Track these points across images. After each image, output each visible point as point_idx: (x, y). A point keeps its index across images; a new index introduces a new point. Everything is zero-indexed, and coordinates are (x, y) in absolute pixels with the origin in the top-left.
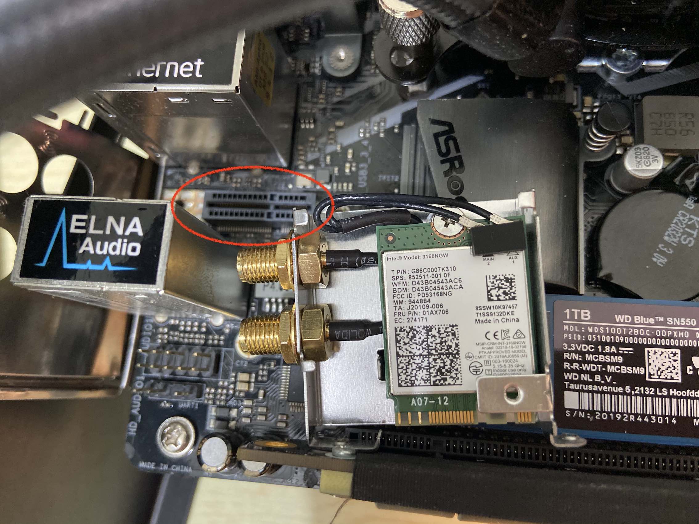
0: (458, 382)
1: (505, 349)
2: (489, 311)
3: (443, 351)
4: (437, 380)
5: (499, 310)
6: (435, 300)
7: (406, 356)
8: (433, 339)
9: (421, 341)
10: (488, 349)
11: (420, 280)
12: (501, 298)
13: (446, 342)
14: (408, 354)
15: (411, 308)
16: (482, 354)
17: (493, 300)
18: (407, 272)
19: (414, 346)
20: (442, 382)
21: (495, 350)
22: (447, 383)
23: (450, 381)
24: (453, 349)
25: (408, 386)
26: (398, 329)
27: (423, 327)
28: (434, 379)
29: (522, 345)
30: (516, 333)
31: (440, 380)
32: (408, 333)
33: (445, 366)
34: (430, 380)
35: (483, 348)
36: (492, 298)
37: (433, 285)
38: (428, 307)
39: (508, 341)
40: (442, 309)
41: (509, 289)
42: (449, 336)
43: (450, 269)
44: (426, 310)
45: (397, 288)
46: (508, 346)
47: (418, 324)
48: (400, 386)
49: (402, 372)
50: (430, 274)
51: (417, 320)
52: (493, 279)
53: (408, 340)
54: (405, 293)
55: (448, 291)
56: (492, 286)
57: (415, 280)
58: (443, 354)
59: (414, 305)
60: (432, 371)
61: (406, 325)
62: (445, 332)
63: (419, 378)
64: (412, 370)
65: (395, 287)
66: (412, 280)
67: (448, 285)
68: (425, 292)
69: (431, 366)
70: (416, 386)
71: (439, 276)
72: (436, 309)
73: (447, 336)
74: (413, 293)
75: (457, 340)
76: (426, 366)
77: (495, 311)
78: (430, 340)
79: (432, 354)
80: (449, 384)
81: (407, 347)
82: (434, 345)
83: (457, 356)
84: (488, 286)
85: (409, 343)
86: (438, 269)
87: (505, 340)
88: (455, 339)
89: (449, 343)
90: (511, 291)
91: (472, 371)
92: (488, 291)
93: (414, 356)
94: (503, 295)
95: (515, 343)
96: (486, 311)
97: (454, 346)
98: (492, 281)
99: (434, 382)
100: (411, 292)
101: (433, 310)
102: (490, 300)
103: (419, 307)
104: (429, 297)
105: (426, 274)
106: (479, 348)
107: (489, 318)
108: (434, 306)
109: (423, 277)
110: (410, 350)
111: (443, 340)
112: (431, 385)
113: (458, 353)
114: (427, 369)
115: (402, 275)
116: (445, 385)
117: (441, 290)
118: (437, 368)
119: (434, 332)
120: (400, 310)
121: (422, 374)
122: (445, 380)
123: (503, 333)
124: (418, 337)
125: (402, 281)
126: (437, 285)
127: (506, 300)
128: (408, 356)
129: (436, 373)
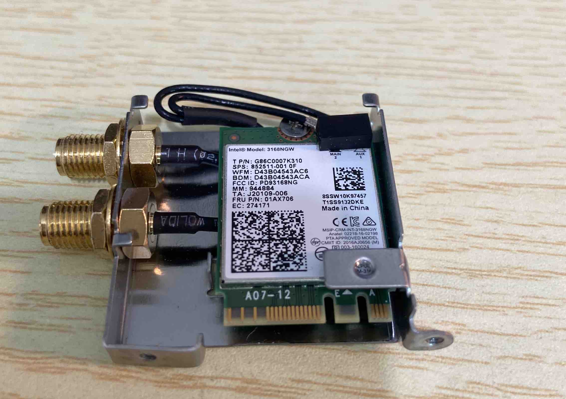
0: (302, 268)
1: (355, 236)
2: (337, 199)
3: (286, 236)
4: (277, 266)
5: (347, 199)
6: (278, 187)
7: (242, 241)
8: (276, 224)
9: (261, 226)
10: (336, 234)
11: (263, 169)
12: (350, 188)
13: (289, 227)
14: (246, 239)
15: (252, 194)
16: (329, 240)
17: (340, 189)
18: (250, 162)
19: (253, 231)
20: (284, 267)
21: (344, 236)
22: (289, 268)
23: (292, 266)
24: (297, 234)
25: (243, 272)
26: (236, 214)
27: (264, 213)
28: (275, 265)
29: (372, 231)
30: (366, 220)
31: (281, 266)
32: (247, 218)
33: (287, 251)
34: (270, 265)
35: (330, 234)
36: (339, 187)
37: (278, 175)
38: (271, 194)
39: (358, 228)
40: (286, 196)
41: (357, 180)
42: (293, 221)
43: (296, 161)
44: (269, 196)
45: (238, 176)
46: (358, 232)
47: (259, 209)
48: (233, 271)
49: (237, 257)
50: (275, 165)
51: (259, 206)
52: (340, 171)
53: (247, 224)
54: (247, 181)
55: (293, 180)
56: (339, 177)
57: (258, 169)
58: (286, 239)
59: (256, 192)
60: (272, 256)
61: (245, 210)
62: (289, 217)
63: (257, 264)
64: (249, 255)
65: (236, 174)
66: (255, 169)
67: (294, 175)
68: (269, 180)
69: (271, 251)
70: (253, 271)
71: (284, 167)
72: (279, 196)
73: (290, 221)
74: (255, 181)
75: (302, 225)
76: (265, 251)
77: (343, 199)
78: (272, 225)
79: (274, 239)
80: (292, 270)
81: (245, 231)
82: (276, 230)
83: (301, 241)
84: (335, 177)
85: (247, 228)
86: (283, 161)
88: (300, 225)
89: (293, 228)
90: (359, 182)
91: (318, 256)
92: (336, 182)
93: (253, 240)
94: (351, 186)
95: (365, 230)
96: (333, 199)
97: (298, 231)
98: (339, 172)
99: (274, 268)
100: (253, 179)
101: (277, 197)
102: (337, 189)
103: (261, 194)
104: (272, 185)
105: (270, 164)
106: (327, 234)
107: (336, 206)
108: (278, 193)
109: (267, 167)
110: (248, 234)
111: (287, 225)
112: (270, 271)
113: (302, 238)
114: (266, 254)
115: (245, 164)
116: (288, 271)
117: (287, 179)
118: (278, 253)
119: (276, 217)
120: (240, 196)
121: (260, 259)
122: (287, 265)
123: (352, 221)
124: (258, 221)
125: (244, 170)
126: (281, 174)
127: (354, 189)
128: (246, 241)
129: (277, 258)
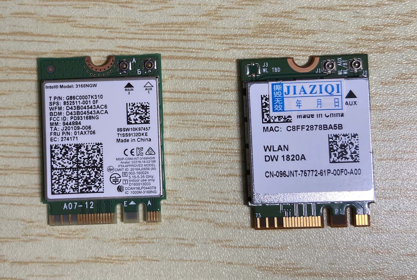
0: (101, 190)
1: (139, 164)
2: (128, 132)
3: (90, 165)
4: (83, 189)
5: (135, 132)
6: (85, 122)
7: (59, 169)
8: (82, 155)
9: (71, 156)
10: (126, 163)
11: (73, 106)
12: (138, 122)
13: (92, 157)
14: (61, 167)
15: (65, 129)
16: (120, 168)
17: (131, 123)
18: (62, 99)
19: (66, 161)
20: (88, 190)
21: (131, 164)
23: (94, 189)
24: (97, 163)
25: (59, 194)
26: (53, 147)
27: (74, 145)
28: (81, 188)
29: (152, 160)
30: (148, 150)
31: (86, 189)
32: (61, 150)
33: (90, 177)
34: (78, 188)
35: (122, 162)
36: (130, 122)
37: (84, 110)
38: (79, 128)
39: (142, 157)
40: (90, 130)
41: (144, 114)
42: (95, 152)
43: (98, 97)
44: (77, 131)
45: (53, 112)
46: (141, 161)
47: (70, 142)
48: (53, 193)
49: (55, 183)
50: (81, 101)
51: (70, 139)
52: (132, 106)
53: (61, 155)
54: (60, 117)
55: (95, 115)
56: (131, 112)
57: (69, 105)
58: (89, 167)
59: (67, 126)
60: (80, 181)
61: (59, 142)
62: (92, 149)
63: (69, 187)
64: (64, 180)
65: (52, 111)
66: (66, 105)
67: (96, 110)
68: (77, 116)
69: (79, 177)
70: (66, 193)
71: (89, 103)
72: (85, 130)
73: (93, 152)
74: (67, 117)
75: (102, 155)
76: (75, 177)
77: (133, 132)
78: (79, 156)
79: (81, 168)
80: (93, 192)
81: (60, 161)
82: (82, 160)
83: (101, 169)
84: (128, 112)
85: (62, 158)
86: (88, 97)
87: (140, 156)
88: (100, 155)
89: (95, 158)
90: (146, 116)
91: (112, 181)
92: (128, 116)
93: (66, 168)
94: (139, 120)
95: (147, 158)
96: (125, 132)
97: (98, 160)
98: (131, 108)
99: (81, 190)
100: (65, 115)
101: (83, 131)
102: (129, 123)
103: (71, 129)
104: (80, 120)
105: (78, 101)
106: (119, 162)
107: (127, 138)
108: (84, 127)
109: (75, 103)
110: (62, 163)
111: (90, 156)
112: (78, 193)
113: (101, 167)
114: (75, 180)
115: (58, 101)
116: (90, 192)
117: (90, 115)
118: (84, 179)
119: (83, 149)
120: (55, 131)
121: (71, 184)
122: (90, 188)
123: (138, 151)
124: (69, 153)
125: (58, 106)
126: (87, 110)
127: (142, 123)
128: (61, 169)
129: (83, 183)
